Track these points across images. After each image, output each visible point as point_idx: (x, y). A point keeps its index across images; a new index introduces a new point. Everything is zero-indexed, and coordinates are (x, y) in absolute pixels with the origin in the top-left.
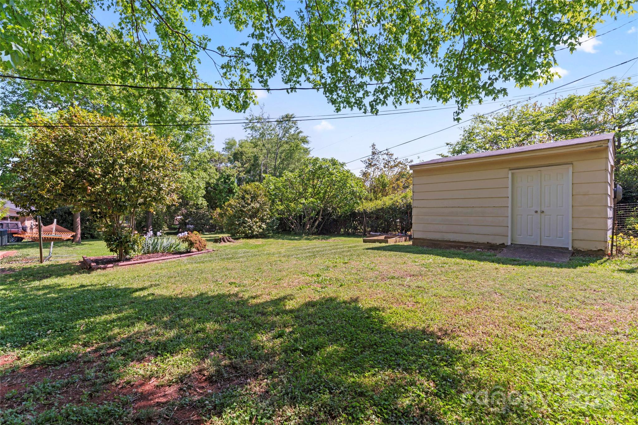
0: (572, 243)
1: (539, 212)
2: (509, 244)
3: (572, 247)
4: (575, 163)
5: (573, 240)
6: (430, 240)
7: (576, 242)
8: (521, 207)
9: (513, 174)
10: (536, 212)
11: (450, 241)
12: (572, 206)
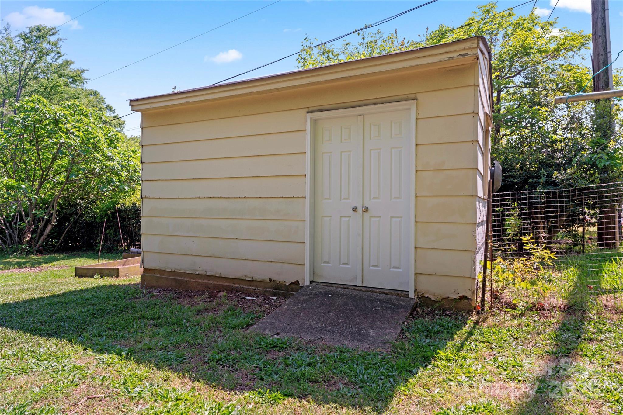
0: (416, 281)
1: (360, 210)
2: (307, 283)
3: (416, 290)
4: (419, 97)
5: (416, 274)
6: (171, 273)
7: (421, 278)
8: (329, 199)
9: (315, 122)
10: (355, 209)
11: (206, 276)
12: (416, 197)
